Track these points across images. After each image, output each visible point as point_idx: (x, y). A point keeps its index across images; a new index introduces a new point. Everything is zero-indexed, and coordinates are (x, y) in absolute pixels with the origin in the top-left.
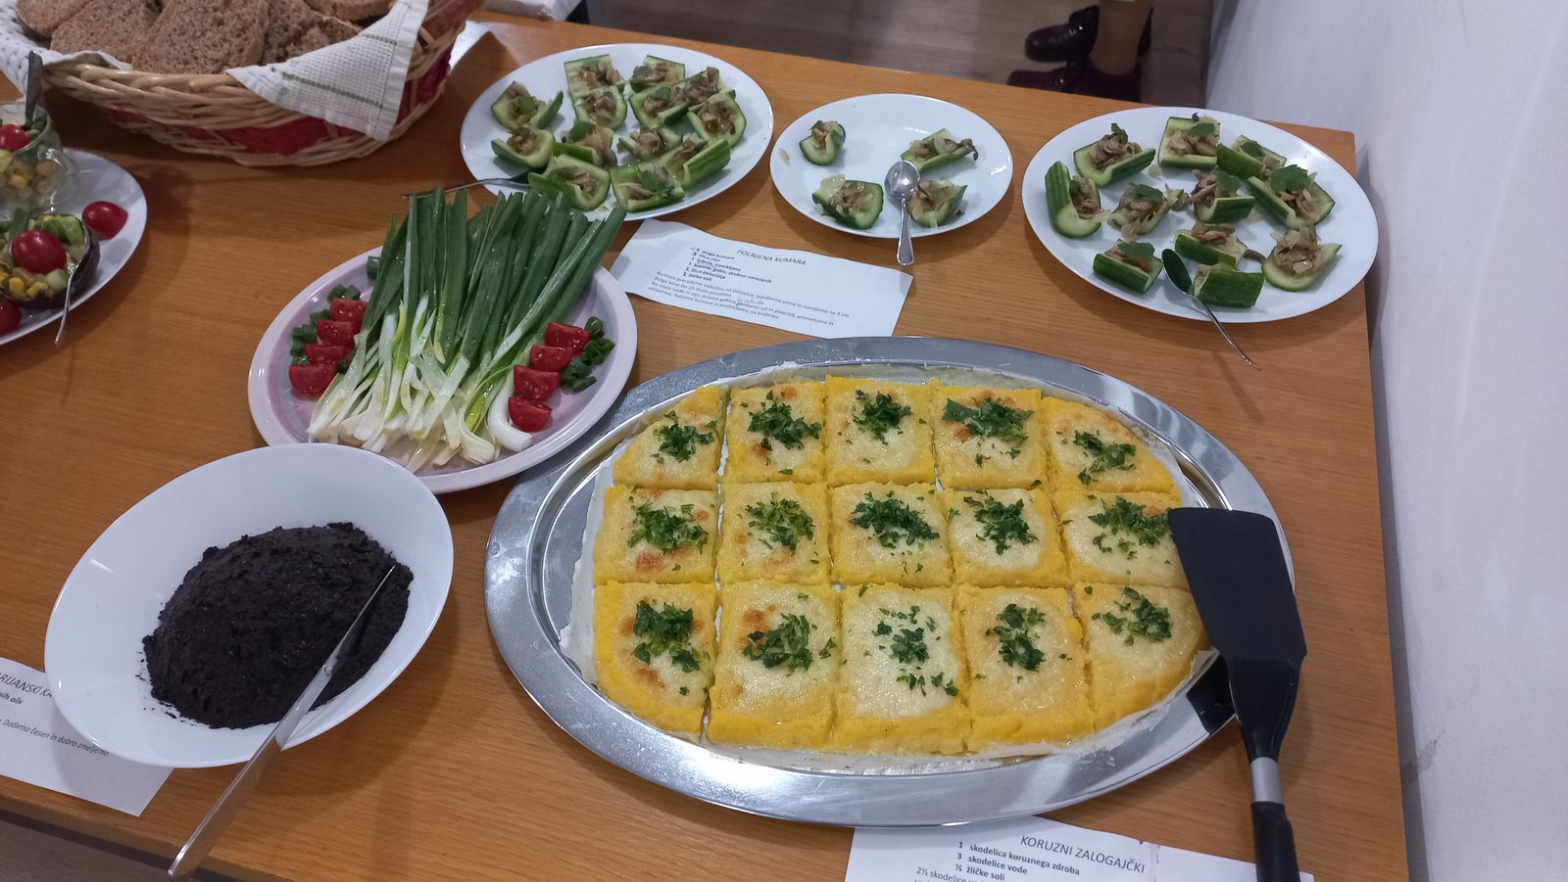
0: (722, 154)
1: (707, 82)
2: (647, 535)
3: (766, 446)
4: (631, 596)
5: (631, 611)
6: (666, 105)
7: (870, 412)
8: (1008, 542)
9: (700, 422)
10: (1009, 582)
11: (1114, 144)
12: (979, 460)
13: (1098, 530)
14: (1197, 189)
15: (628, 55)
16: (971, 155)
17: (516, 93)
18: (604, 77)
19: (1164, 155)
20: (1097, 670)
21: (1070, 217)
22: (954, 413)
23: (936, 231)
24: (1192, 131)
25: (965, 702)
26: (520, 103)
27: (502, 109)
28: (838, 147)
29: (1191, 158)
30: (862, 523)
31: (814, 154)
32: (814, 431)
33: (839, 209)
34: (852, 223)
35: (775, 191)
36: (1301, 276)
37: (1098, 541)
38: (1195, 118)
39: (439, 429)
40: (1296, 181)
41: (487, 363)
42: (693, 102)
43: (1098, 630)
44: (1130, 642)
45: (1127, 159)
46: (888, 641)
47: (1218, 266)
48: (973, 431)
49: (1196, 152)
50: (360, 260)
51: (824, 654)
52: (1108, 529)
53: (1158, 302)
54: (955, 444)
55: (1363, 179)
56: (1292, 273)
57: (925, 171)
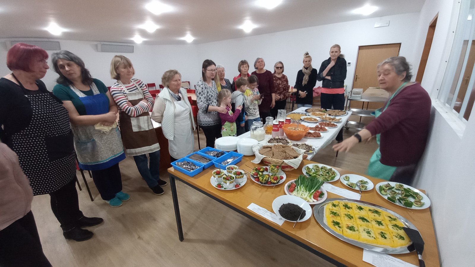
0: (334, 177)
1: (331, 169)
2: (332, 214)
3: (345, 208)
4: (332, 219)
5: (332, 221)
6: (326, 171)
7: (358, 208)
8: (380, 225)
9: (337, 204)
10: (381, 229)
11: (388, 185)
12: (374, 216)
13: (393, 227)
14: (401, 192)
15: (320, 165)
16: (367, 183)
17: (308, 167)
18: (318, 167)
19: (396, 188)
20: (394, 241)
21: (383, 192)
22: (370, 210)
23: (364, 190)
24: (400, 185)
25: (377, 240)
26: (308, 168)
27: (306, 168)
28: (349, 179)
29: (400, 189)
30: (360, 219)
31: (345, 179)
32: (351, 208)
33: (351, 185)
34: (352, 187)
35: (341, 182)
36: (419, 205)
37: (393, 228)
38: (400, 184)
39: (306, 198)
40: (417, 194)
41: (310, 193)
42: (329, 171)
43: (394, 237)
44: (399, 239)
45: (390, 187)
46: (365, 231)
47: (406, 201)
48: (373, 213)
49: (400, 188)
50: (294, 180)
51: (357, 231)
52: (394, 227)
53: (397, 204)
54: (371, 214)
55: (428, 196)
56: (417, 205)
57: (361, 184)
